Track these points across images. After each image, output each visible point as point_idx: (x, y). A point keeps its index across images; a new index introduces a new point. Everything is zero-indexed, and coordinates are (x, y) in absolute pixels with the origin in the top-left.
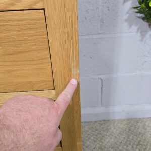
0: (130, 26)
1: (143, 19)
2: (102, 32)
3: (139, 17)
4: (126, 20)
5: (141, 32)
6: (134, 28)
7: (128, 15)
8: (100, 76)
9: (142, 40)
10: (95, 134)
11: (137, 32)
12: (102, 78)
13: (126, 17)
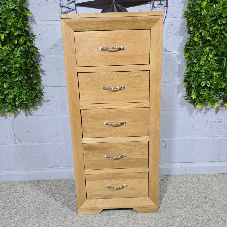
0: (182, 107)
1: (190, 103)
2: (164, 110)
3: (187, 102)
4: (179, 103)
5: (190, 110)
6: (185, 108)
7: (180, 100)
8: (163, 139)
9: (190, 115)
10: (161, 182)
11: (187, 110)
12: (165, 140)
13: (179, 101)
